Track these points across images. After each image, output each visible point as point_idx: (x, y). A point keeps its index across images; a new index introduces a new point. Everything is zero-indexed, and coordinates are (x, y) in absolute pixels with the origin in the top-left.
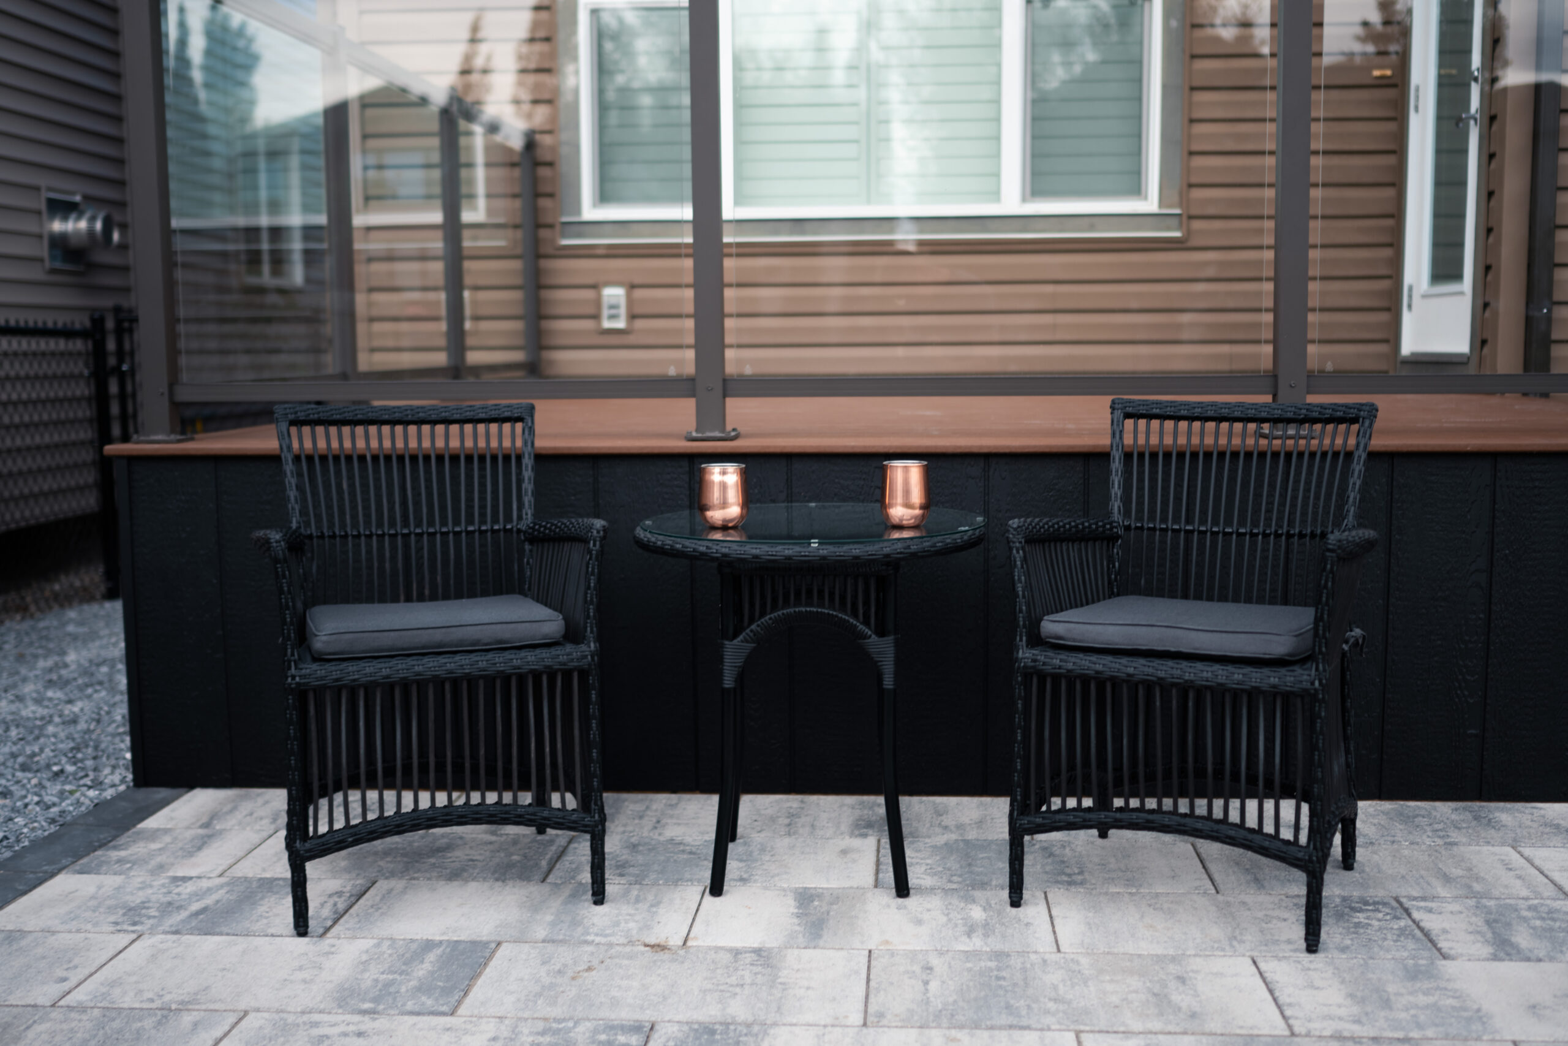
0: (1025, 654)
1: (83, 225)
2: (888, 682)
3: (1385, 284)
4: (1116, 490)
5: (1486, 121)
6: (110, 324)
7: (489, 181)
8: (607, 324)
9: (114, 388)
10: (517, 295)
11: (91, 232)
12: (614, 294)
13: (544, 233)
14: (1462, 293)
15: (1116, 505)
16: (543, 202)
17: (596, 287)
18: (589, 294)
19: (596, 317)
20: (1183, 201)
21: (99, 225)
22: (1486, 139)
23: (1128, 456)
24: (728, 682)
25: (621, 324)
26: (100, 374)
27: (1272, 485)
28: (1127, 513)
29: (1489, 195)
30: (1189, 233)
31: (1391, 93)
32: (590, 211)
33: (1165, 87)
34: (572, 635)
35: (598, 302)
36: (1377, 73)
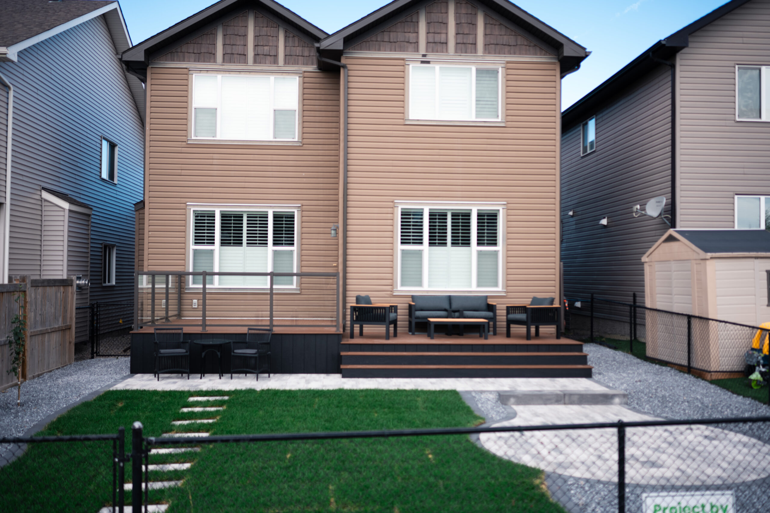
1: (83, 282)
6: (95, 306)
7: (172, 280)
8: (194, 307)
9: (95, 318)
10: (177, 301)
11: (85, 284)
12: (195, 301)
13: (182, 290)
16: (182, 284)
17: (192, 300)
18: (190, 301)
19: (192, 305)
20: (300, 286)
21: (87, 282)
25: (196, 307)
26: (92, 316)
30: (301, 292)
31: (336, 268)
32: (191, 286)
33: (297, 266)
35: (192, 302)
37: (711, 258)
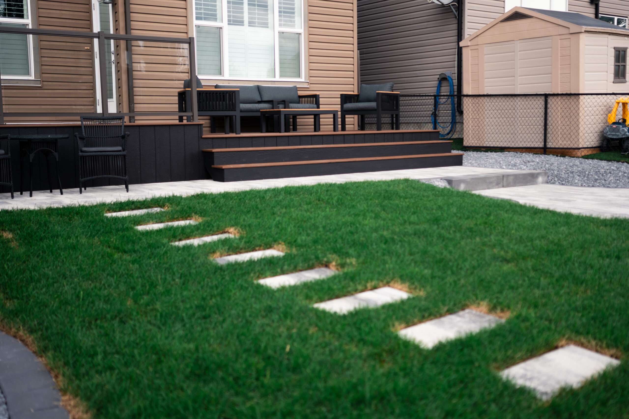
0: (80, 154)
2: (57, 160)
3: (92, 99)
4: (84, 131)
5: (116, 63)
14: (113, 101)
15: (84, 133)
20: (41, 77)
22: (116, 67)
23: (85, 127)
24: (31, 161)
27: (104, 131)
28: (86, 135)
29: (119, 80)
30: (43, 85)
31: (89, 53)
33: (34, 48)
34: (6, 153)
36: (86, 48)
37: (586, 32)
